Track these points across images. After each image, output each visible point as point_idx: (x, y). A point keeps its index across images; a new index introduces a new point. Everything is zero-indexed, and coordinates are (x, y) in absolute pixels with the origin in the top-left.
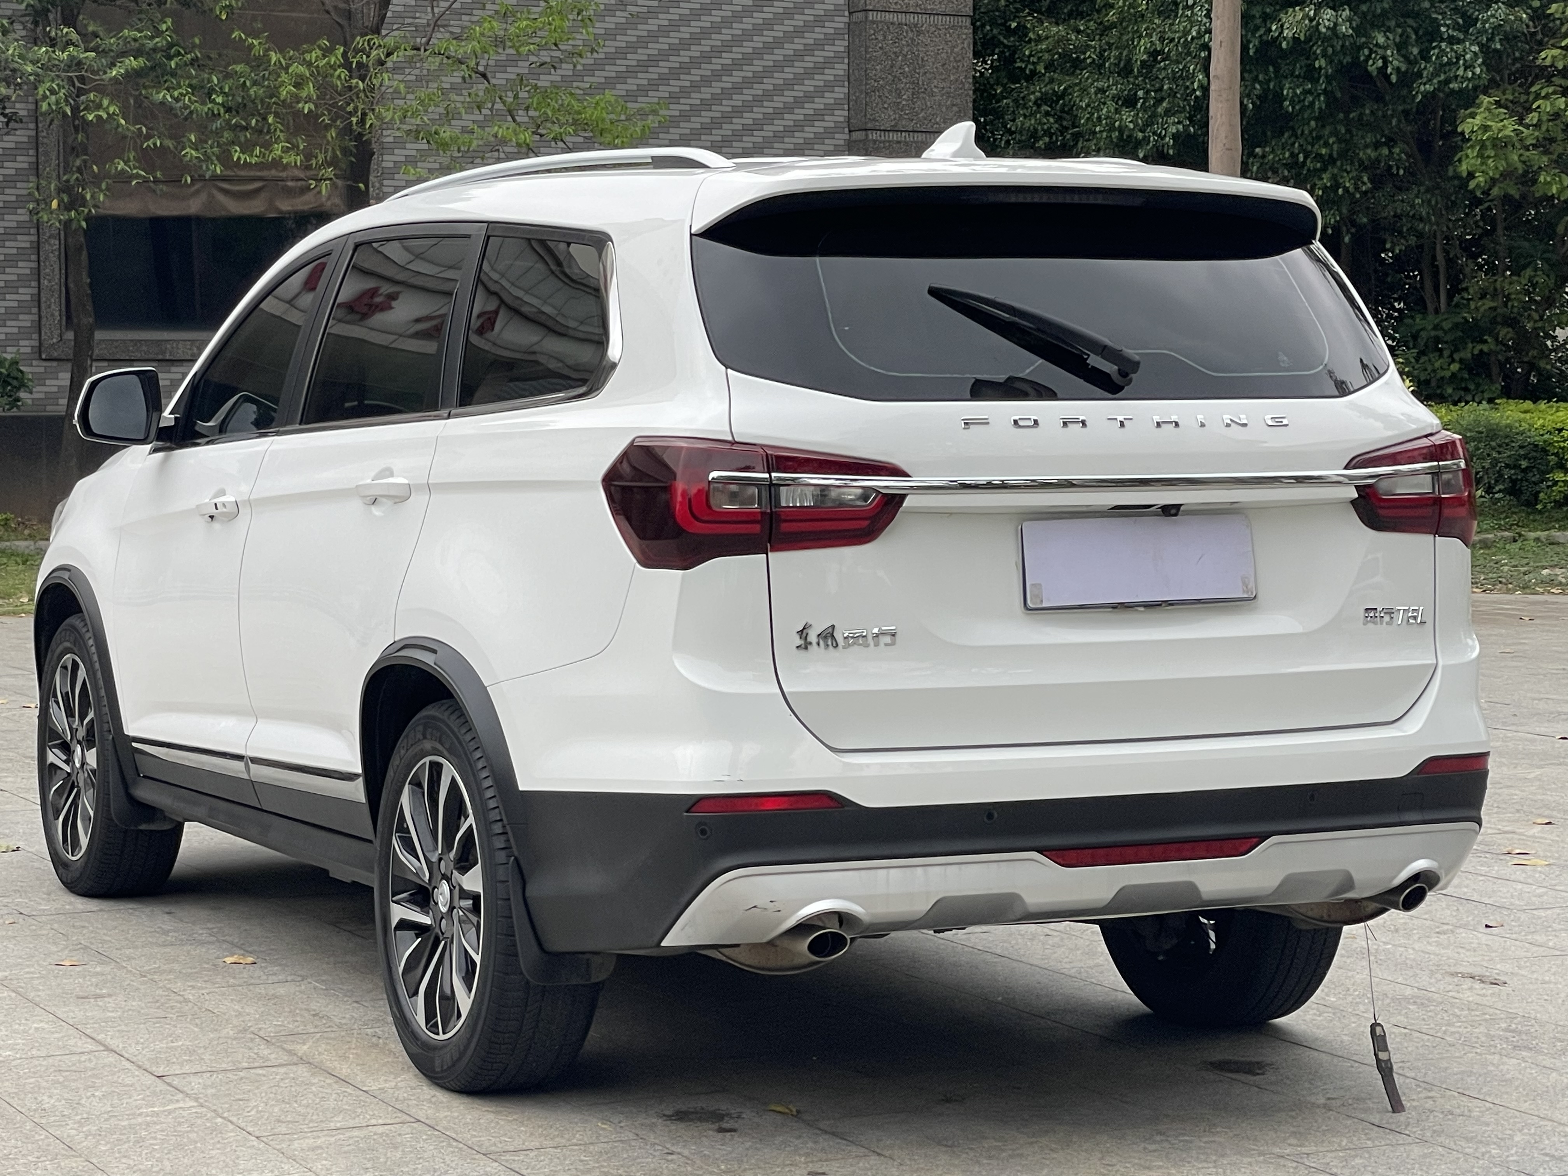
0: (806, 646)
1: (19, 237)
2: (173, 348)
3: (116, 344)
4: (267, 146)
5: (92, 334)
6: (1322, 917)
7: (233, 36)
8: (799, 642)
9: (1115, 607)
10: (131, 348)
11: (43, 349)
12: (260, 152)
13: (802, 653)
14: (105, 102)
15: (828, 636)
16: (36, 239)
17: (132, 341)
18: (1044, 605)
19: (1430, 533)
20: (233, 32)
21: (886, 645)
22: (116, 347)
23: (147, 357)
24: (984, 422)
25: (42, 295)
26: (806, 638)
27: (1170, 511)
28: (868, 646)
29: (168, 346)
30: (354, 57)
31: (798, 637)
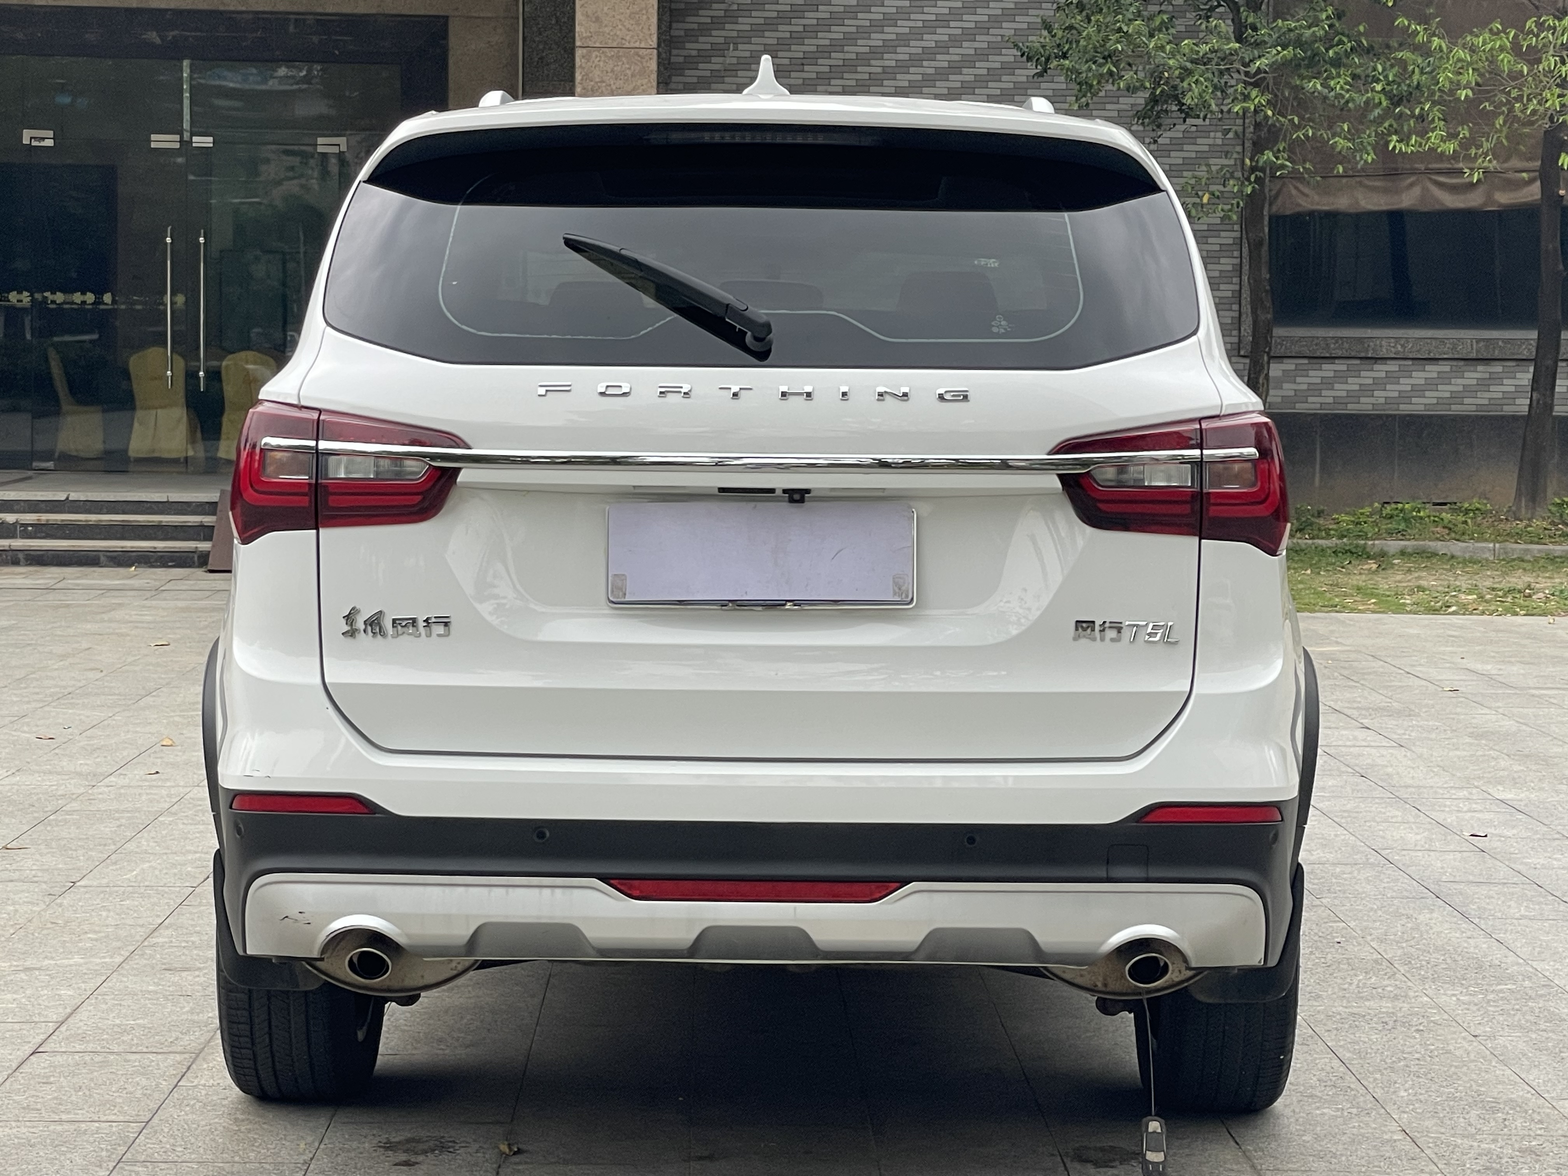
0: (351, 633)
1: (1223, 234)
2: (1375, 345)
3: (1316, 341)
4: (1423, 134)
5: (1270, 331)
6: (1096, 986)
7: (1396, 23)
8: (346, 628)
9: (723, 604)
10: (1332, 346)
11: (1241, 346)
12: (1416, 141)
13: (349, 640)
14: (1254, 93)
15: (375, 624)
16: (1239, 236)
17: (1333, 338)
18: (627, 599)
19: (1195, 535)
20: (1396, 19)
21: (439, 635)
22: (1316, 345)
23: (1347, 355)
24: (566, 390)
25: (1243, 291)
26: (351, 625)
27: (797, 496)
28: (420, 635)
29: (1371, 344)
30: (1525, 40)
31: (344, 621)
